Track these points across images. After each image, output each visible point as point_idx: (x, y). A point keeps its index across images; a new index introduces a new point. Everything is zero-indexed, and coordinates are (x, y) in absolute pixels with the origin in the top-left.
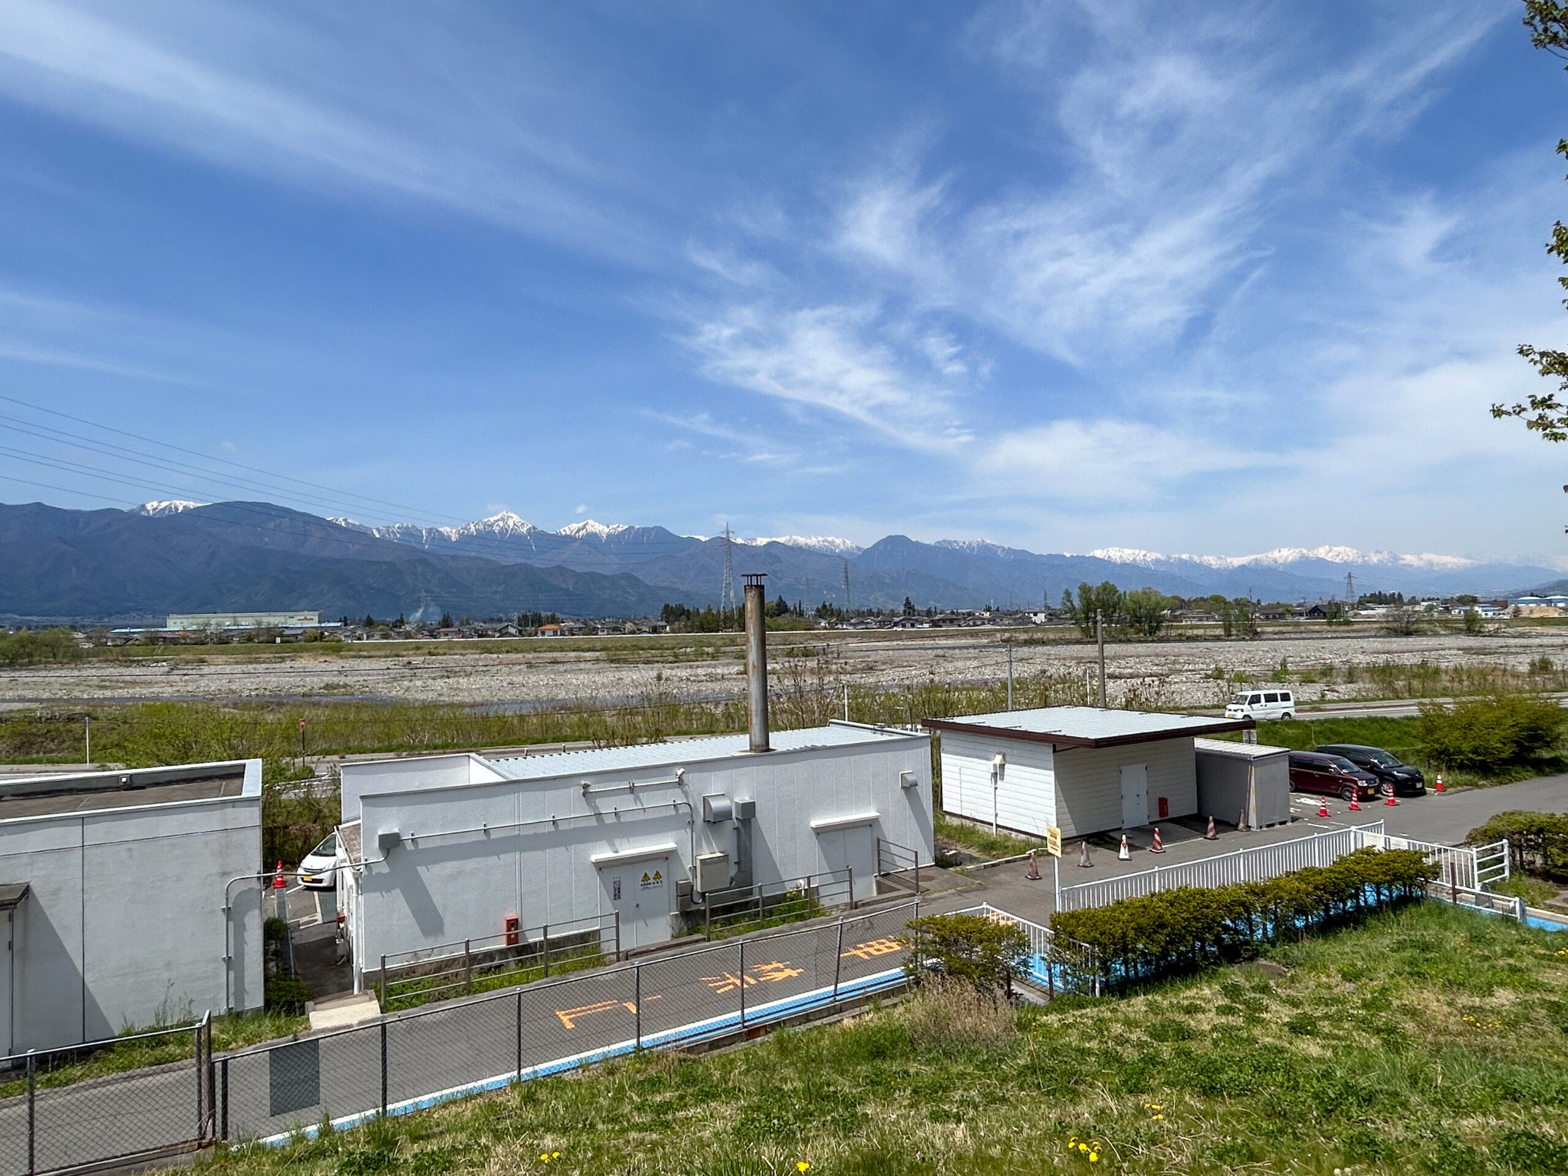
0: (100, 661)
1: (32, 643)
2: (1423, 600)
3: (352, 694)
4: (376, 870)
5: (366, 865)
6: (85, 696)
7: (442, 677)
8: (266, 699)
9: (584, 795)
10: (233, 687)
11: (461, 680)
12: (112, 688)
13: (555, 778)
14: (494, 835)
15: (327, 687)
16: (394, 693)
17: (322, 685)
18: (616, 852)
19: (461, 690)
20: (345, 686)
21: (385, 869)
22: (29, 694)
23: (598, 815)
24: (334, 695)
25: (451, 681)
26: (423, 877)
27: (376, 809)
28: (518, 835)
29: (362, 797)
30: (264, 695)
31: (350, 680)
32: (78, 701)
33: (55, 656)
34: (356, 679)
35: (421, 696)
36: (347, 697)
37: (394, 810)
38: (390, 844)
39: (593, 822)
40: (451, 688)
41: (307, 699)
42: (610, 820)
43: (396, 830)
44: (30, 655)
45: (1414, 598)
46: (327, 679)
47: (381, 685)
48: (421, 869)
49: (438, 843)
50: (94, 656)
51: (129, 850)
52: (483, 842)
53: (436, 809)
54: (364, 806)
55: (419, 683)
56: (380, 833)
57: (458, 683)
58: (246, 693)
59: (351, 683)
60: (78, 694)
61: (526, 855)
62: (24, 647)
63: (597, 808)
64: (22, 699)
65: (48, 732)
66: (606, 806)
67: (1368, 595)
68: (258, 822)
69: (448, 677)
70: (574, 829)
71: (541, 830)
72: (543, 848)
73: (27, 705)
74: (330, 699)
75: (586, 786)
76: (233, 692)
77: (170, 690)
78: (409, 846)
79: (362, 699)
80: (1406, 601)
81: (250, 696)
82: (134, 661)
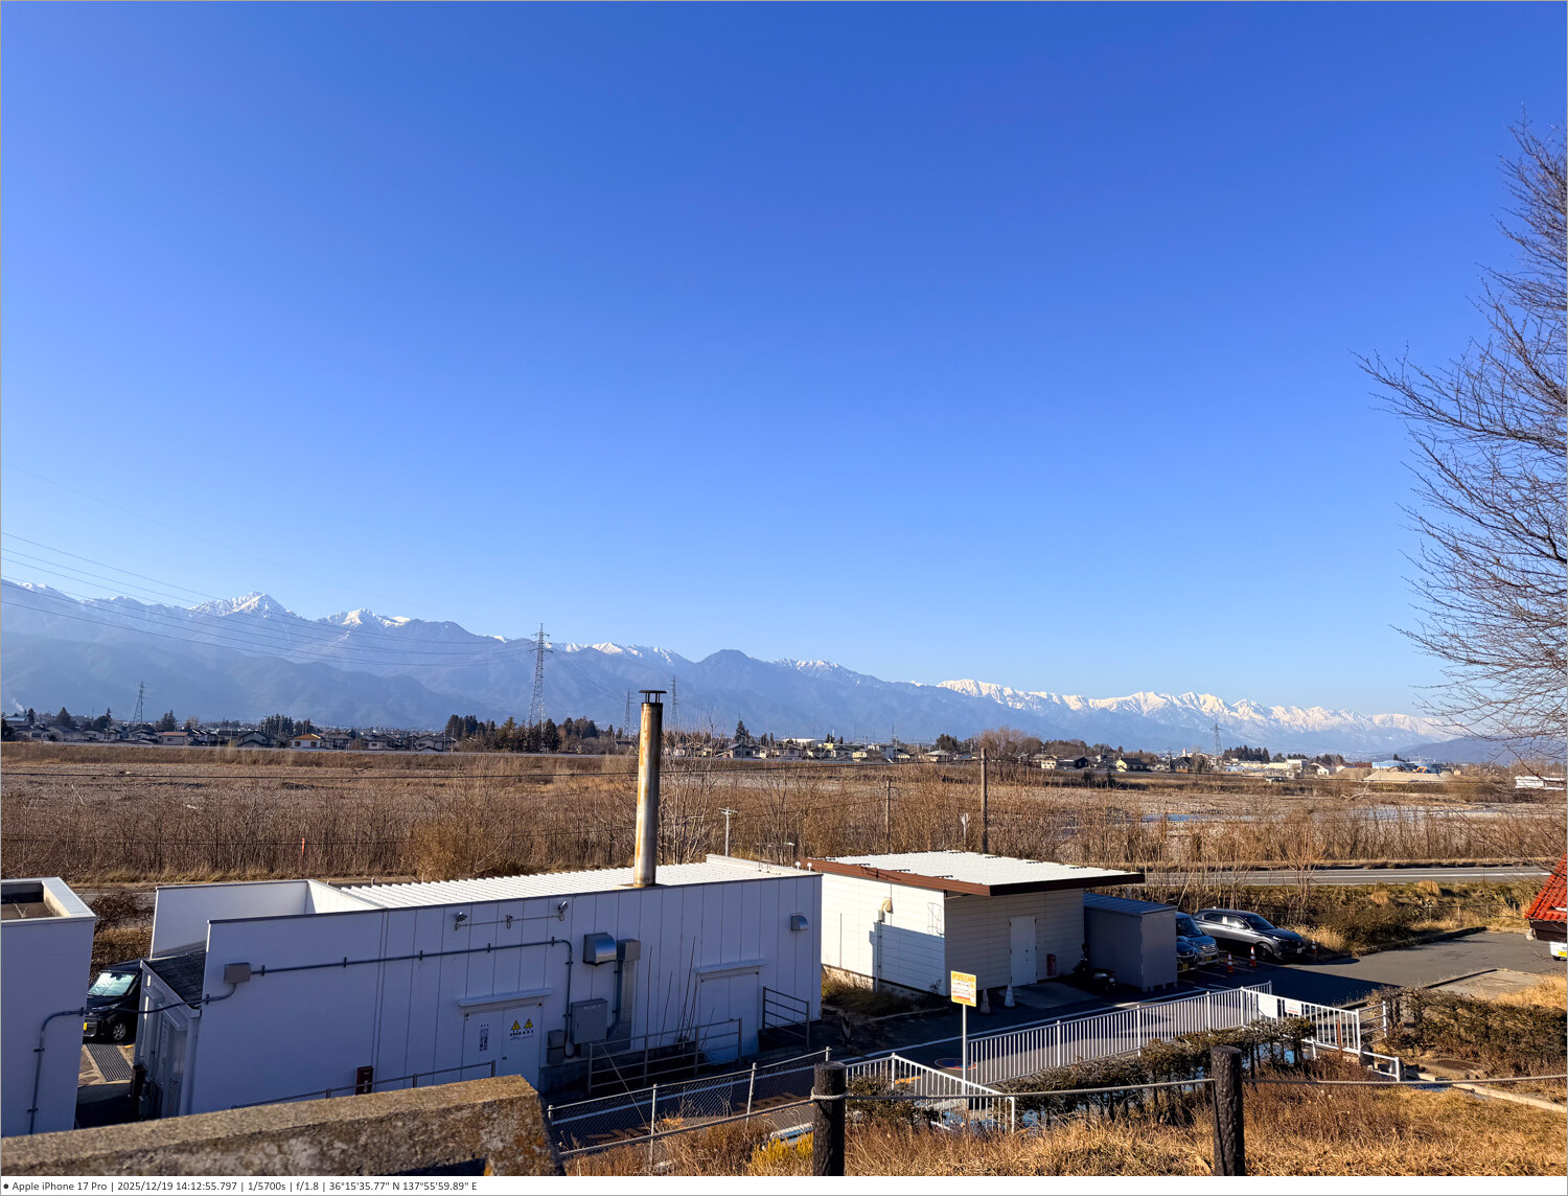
2: (1290, 757)
5: (207, 1002)
9: (456, 927)
23: (470, 952)
45: (1280, 755)
63: (471, 942)
66: (478, 942)
67: (1233, 749)
71: (405, 966)
75: (458, 919)
80: (1271, 758)
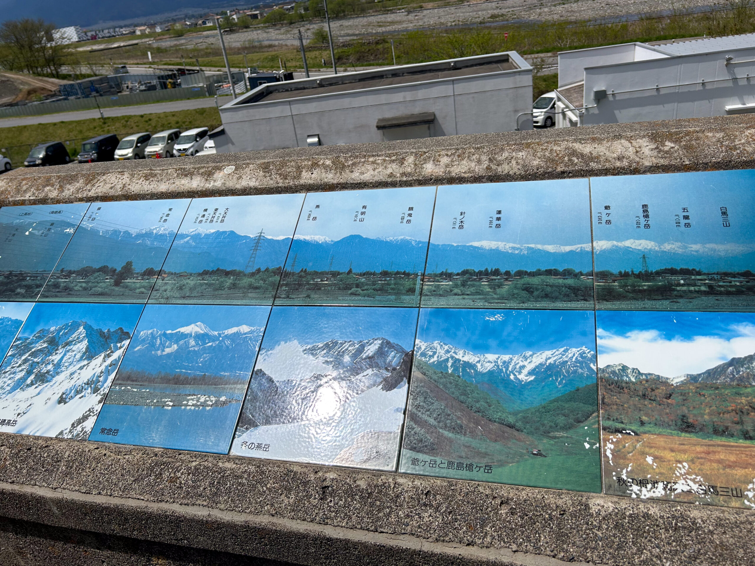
0: (373, 12)
1: (343, 4)
3: (507, 20)
4: (591, 111)
5: (586, 109)
6: (374, 32)
7: (560, 4)
8: (461, 27)
9: (726, 65)
10: (442, 21)
11: (573, 5)
12: (385, 26)
13: (707, 54)
14: (662, 92)
15: (493, 16)
16: (532, 18)
17: (489, 16)
18: (744, 104)
19: (574, 12)
20: (503, 15)
21: (596, 111)
22: (350, 32)
23: (735, 79)
24: (497, 21)
25: (566, 6)
26: (617, 117)
27: (594, 76)
28: (678, 92)
29: (586, 69)
30: (459, 25)
31: (504, 11)
32: (372, 34)
33: (354, 11)
34: (507, 10)
35: (549, 18)
36: (505, 23)
37: (602, 76)
38: (600, 96)
39: (730, 84)
40: (568, 11)
41: (483, 25)
42: (744, 82)
43: (604, 89)
44: (344, 11)
46: (491, 12)
47: (523, 13)
48: (617, 112)
49: (627, 96)
50: (371, 9)
51: (473, 97)
52: (655, 96)
53: (629, 75)
54: (587, 74)
55: (546, 10)
56: (595, 90)
57: (571, 7)
58: (449, 24)
59: (505, 13)
60: (371, 30)
61: (682, 105)
62: (340, 7)
63: (734, 74)
64: (348, 35)
65: (369, 50)
66: (741, 74)
68: (531, 84)
69: (564, 4)
70: (716, 88)
71: (692, 89)
72: (693, 101)
73: (352, 38)
74: (495, 24)
75: (730, 59)
76: (442, 24)
77: (411, 25)
78: (611, 98)
79: (514, 23)
81: (451, 26)
82: (388, 10)
